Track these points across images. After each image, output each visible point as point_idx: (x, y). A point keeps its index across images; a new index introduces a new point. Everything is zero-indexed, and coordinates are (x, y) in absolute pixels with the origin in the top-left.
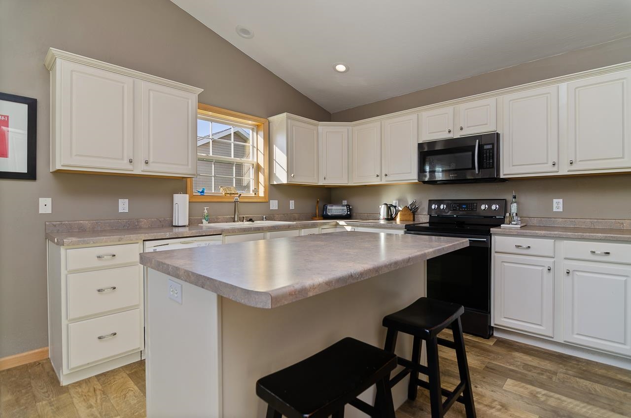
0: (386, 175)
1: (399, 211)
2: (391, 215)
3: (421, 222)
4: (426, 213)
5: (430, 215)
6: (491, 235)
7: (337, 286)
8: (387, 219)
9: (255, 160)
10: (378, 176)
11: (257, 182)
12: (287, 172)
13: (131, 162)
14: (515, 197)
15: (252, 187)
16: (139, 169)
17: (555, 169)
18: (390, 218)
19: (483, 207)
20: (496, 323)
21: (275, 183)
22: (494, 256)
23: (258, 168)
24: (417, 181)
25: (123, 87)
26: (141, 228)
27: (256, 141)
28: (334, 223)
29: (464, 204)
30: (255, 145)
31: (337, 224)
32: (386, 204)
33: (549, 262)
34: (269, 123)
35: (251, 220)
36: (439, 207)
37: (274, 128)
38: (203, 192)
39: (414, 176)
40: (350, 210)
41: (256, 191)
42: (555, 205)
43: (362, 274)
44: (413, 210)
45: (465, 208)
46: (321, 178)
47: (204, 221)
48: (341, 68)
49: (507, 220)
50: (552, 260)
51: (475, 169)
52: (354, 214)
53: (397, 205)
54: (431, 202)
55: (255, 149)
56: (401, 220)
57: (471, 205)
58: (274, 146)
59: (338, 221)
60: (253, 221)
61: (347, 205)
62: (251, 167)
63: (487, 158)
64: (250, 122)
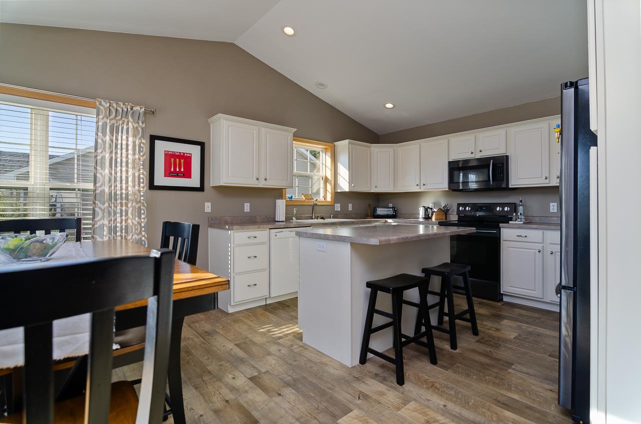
0: (424, 185)
1: (435, 212)
2: (428, 215)
3: (452, 220)
4: (455, 213)
5: (459, 215)
6: (500, 228)
7: (402, 241)
8: (425, 218)
9: (324, 174)
10: (418, 185)
11: (326, 190)
12: (349, 183)
13: (258, 179)
14: (521, 201)
15: (322, 194)
16: (262, 184)
17: (547, 181)
18: (427, 217)
19: (498, 209)
20: (504, 290)
21: (339, 191)
22: (503, 244)
23: (326, 180)
24: (447, 189)
25: (253, 132)
26: (257, 222)
27: (325, 160)
28: (384, 221)
29: (484, 207)
30: (324, 163)
31: (386, 222)
32: (424, 207)
33: (539, 247)
34: (334, 146)
35: (322, 218)
36: (465, 209)
37: (338, 150)
38: (291, 198)
39: (445, 185)
40: (395, 211)
41: (325, 197)
42: (551, 207)
43: (412, 238)
44: (445, 211)
45: (484, 210)
46: (373, 187)
47: (294, 218)
48: (389, 106)
49: (514, 218)
50: (542, 245)
51: (490, 181)
52: (399, 215)
53: (433, 208)
54: (459, 205)
55: (324, 166)
56: (436, 219)
57: (490, 207)
58: (339, 163)
59: (387, 220)
60: (324, 219)
61: (392, 208)
62: (321, 179)
63: (499, 173)
64: (320, 146)
